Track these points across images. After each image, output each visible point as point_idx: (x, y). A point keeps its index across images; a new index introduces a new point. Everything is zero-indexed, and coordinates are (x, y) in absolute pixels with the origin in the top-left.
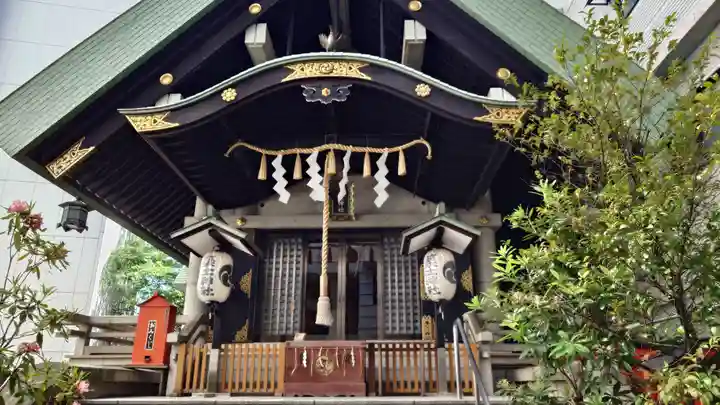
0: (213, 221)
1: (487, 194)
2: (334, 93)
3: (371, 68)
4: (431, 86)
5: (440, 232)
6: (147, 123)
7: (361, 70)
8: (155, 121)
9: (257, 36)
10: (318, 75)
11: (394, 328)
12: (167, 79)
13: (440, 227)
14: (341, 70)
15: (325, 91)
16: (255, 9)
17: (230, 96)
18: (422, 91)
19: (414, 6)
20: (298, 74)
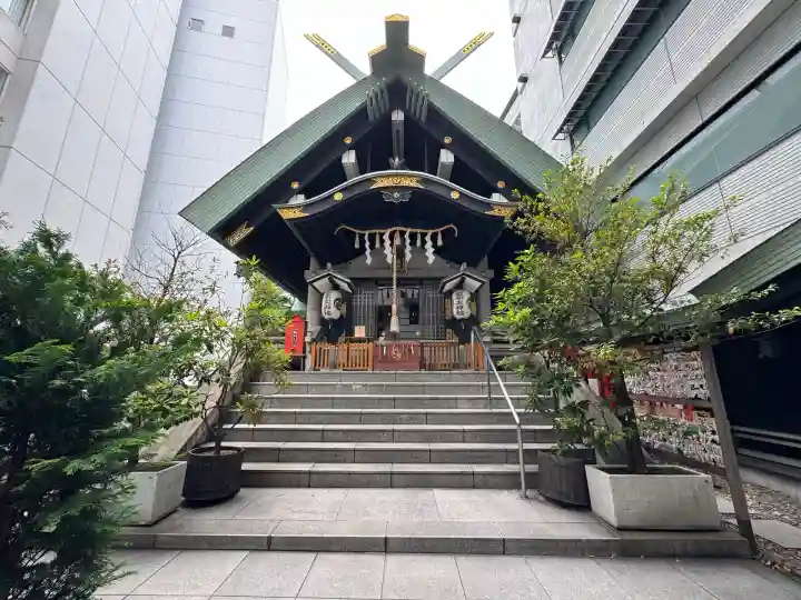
0: (331, 272)
1: (486, 258)
2: (401, 196)
3: (425, 181)
4: (461, 193)
5: (463, 281)
6: (291, 214)
7: (418, 182)
8: (295, 212)
9: (349, 158)
10: (392, 185)
12: (295, 186)
13: (463, 277)
14: (406, 182)
15: (396, 195)
16: (348, 141)
17: (338, 197)
18: (455, 195)
19: (447, 140)
20: (380, 184)
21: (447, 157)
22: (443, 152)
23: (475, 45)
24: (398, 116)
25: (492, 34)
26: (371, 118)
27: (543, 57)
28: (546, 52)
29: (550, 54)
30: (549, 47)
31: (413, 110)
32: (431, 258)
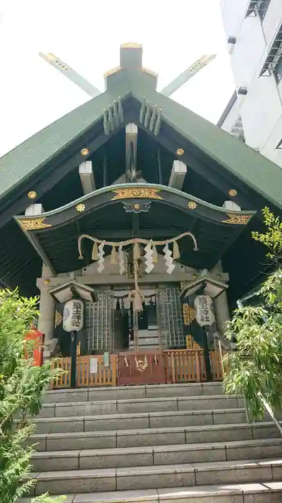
0: (74, 282)
1: (220, 261)
2: (142, 207)
3: (162, 192)
4: (197, 203)
5: (204, 286)
6: (32, 225)
7: (157, 193)
8: (37, 223)
9: (86, 169)
10: (132, 196)
11: (177, 343)
12: (32, 195)
13: (204, 284)
14: (145, 194)
15: (137, 206)
16: (85, 152)
17: (81, 208)
18: (192, 206)
19: (180, 152)
20: (121, 196)
21: (179, 168)
22: (176, 163)
23: (199, 65)
24: (132, 129)
25: (214, 56)
26: (106, 132)
27: (261, 75)
28: (263, 72)
29: (267, 73)
30: (266, 67)
31: (146, 125)
32: (171, 267)
